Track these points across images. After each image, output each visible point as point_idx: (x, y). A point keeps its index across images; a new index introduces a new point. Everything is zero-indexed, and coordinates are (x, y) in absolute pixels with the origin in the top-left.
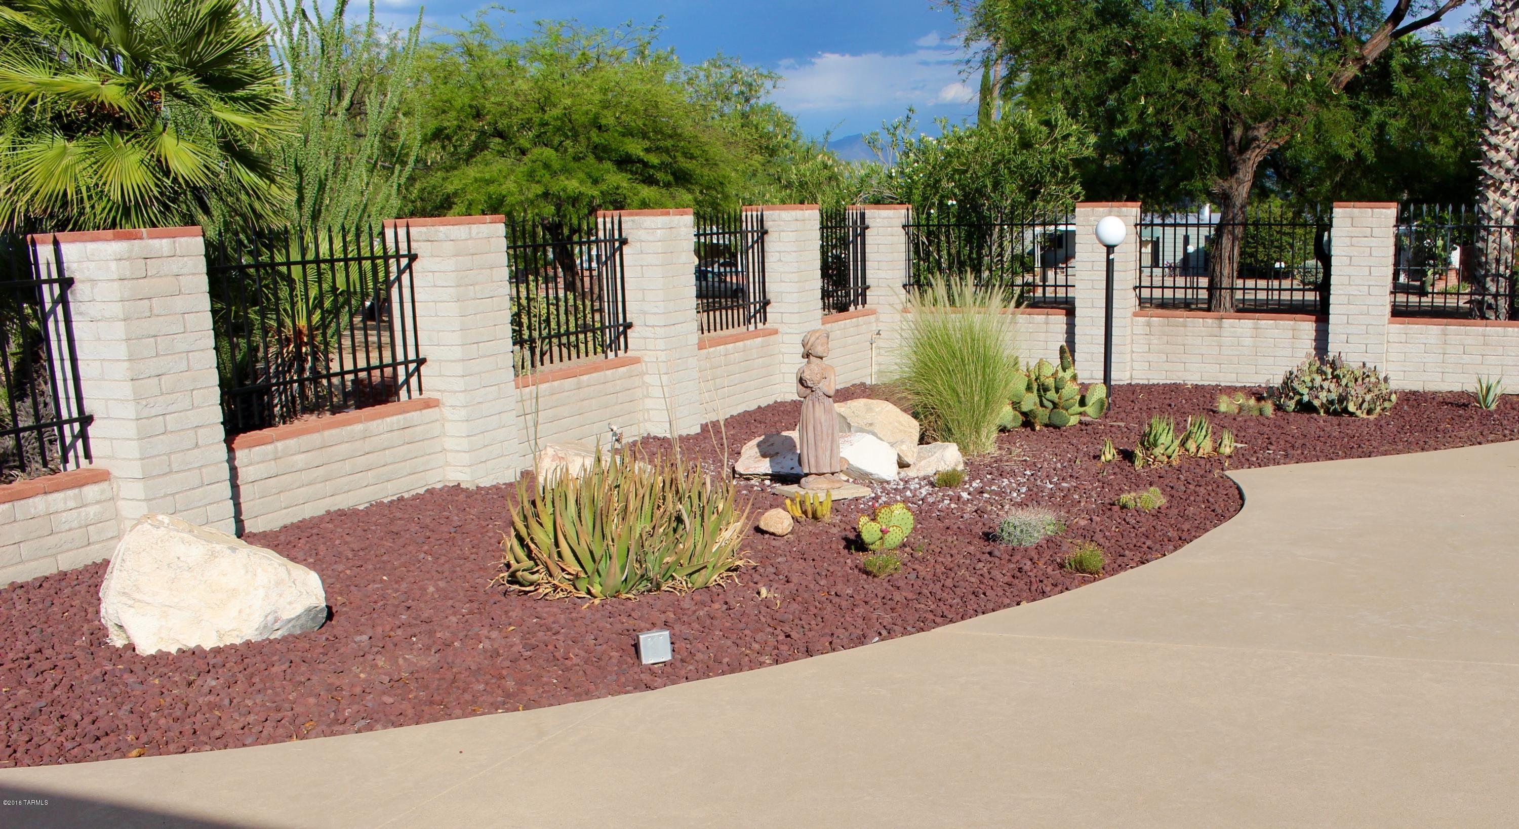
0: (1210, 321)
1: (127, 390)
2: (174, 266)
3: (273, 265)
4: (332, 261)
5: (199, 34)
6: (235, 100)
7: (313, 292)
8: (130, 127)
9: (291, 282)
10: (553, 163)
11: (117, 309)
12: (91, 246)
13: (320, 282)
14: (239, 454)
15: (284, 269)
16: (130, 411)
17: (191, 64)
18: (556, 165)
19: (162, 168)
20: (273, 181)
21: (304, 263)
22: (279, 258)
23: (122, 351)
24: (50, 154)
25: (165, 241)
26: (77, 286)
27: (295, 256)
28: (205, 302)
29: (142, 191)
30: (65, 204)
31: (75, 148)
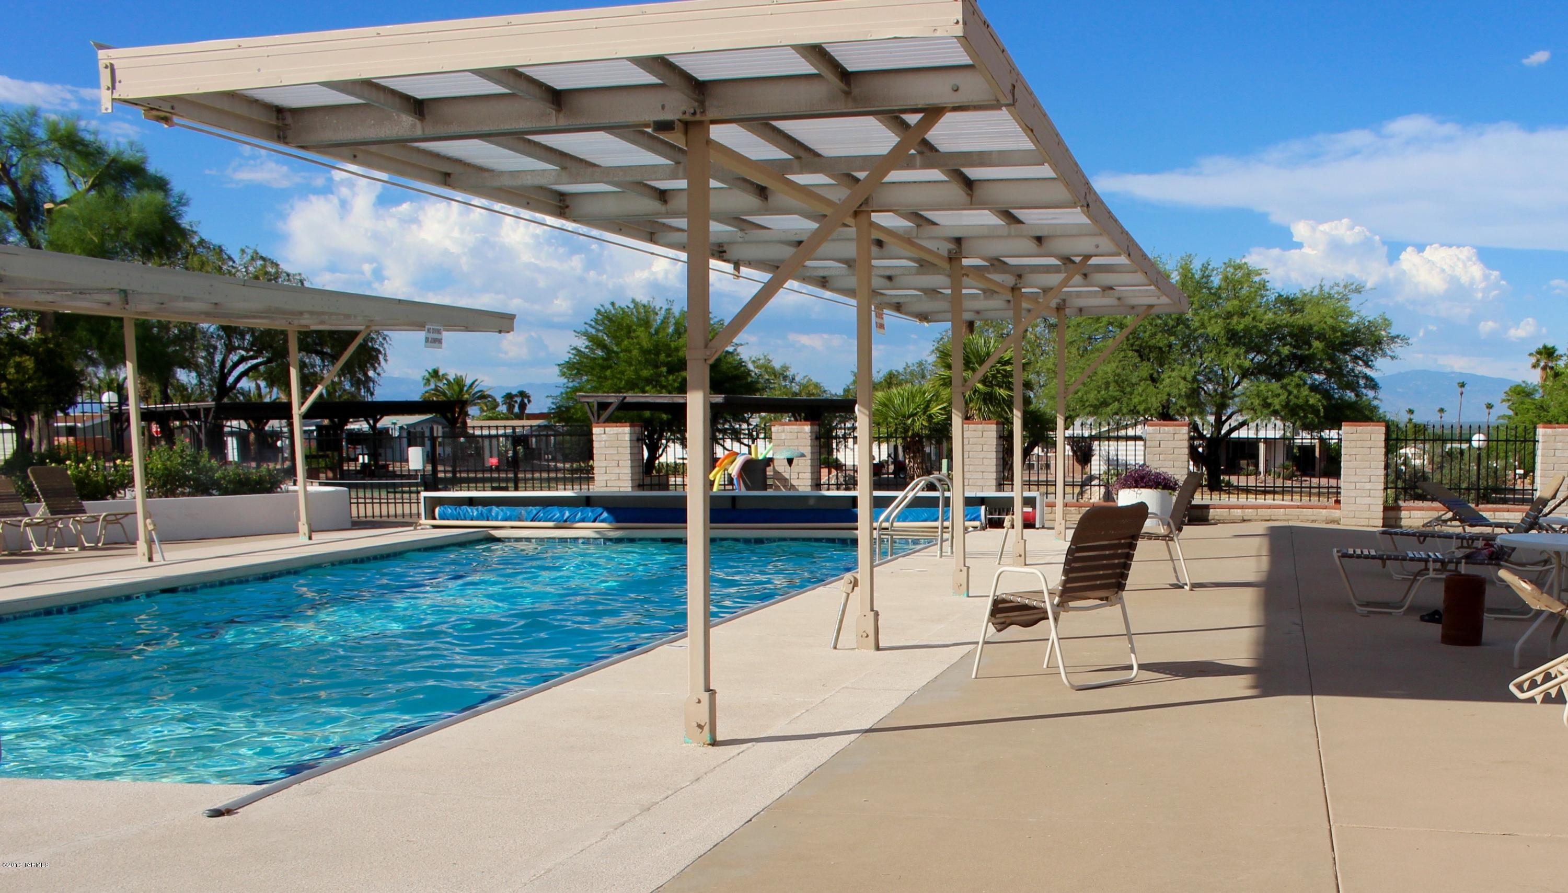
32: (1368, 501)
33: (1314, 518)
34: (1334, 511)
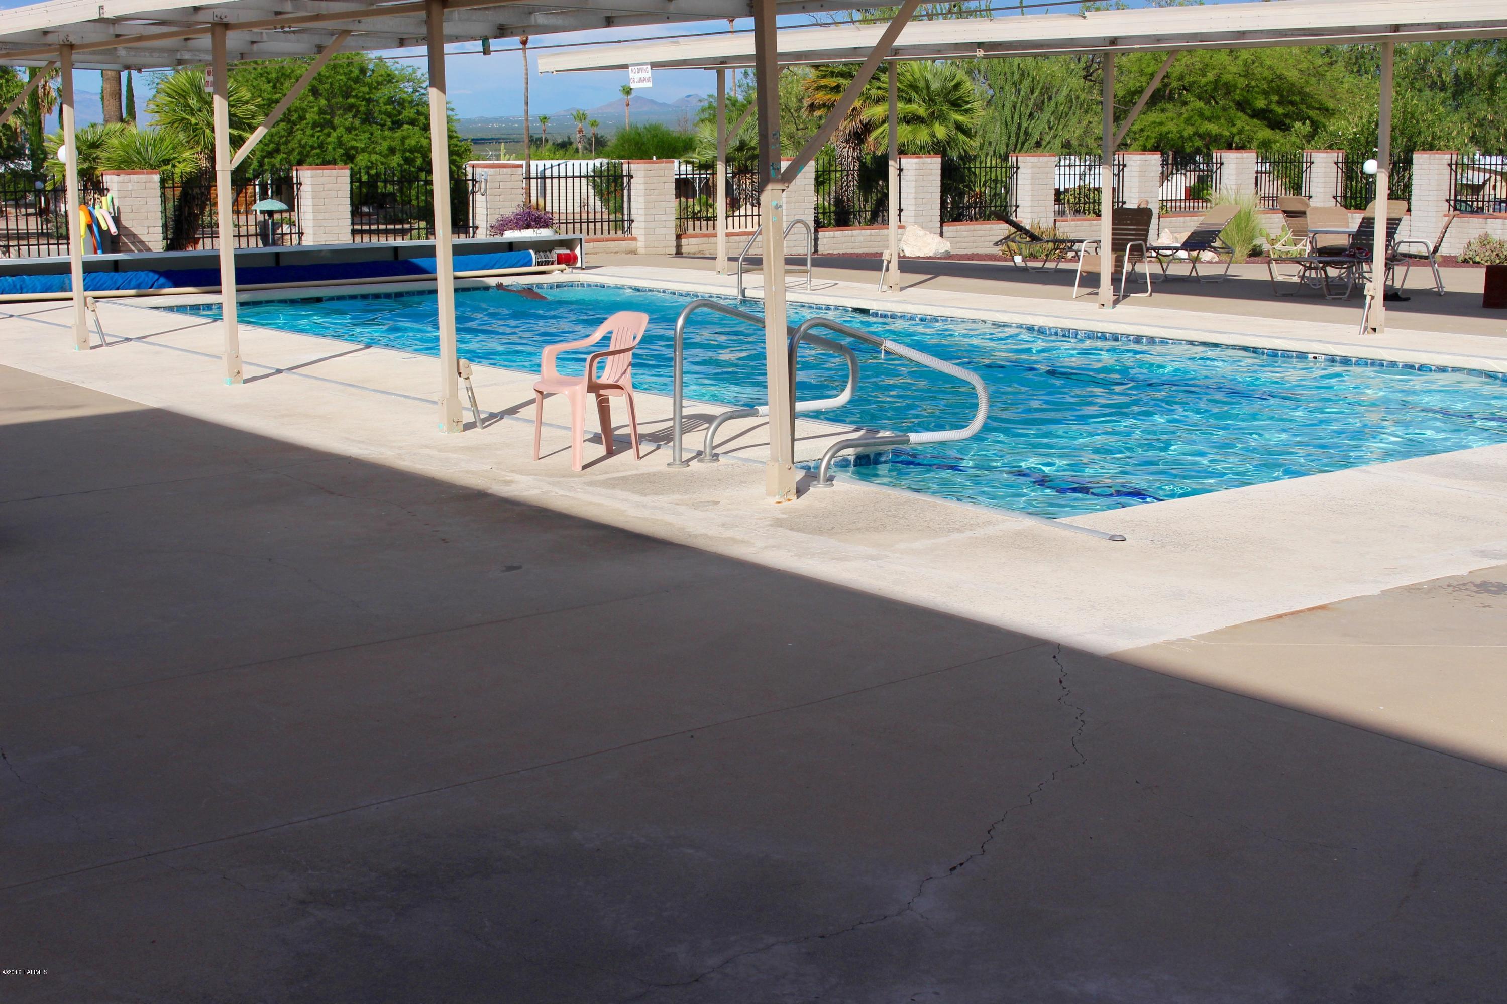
0: (1481, 220)
1: (913, 202)
2: (931, 166)
3: (970, 168)
4: (991, 168)
5: (950, 92)
6: (961, 111)
7: (983, 180)
8: (926, 123)
9: (975, 175)
10: (1205, 112)
11: (913, 178)
12: (909, 160)
13: (985, 176)
14: (944, 228)
15: (973, 169)
16: (913, 208)
17: (947, 101)
18: (1207, 114)
19: (933, 135)
20: (971, 139)
21: (980, 168)
22: (972, 166)
23: (913, 190)
24: (902, 130)
25: (929, 159)
26: (904, 171)
27: (978, 165)
28: (939, 178)
29: (927, 143)
30: (904, 145)
31: (909, 128)
32: (663, 231)
33: (617, 250)
34: (631, 242)
